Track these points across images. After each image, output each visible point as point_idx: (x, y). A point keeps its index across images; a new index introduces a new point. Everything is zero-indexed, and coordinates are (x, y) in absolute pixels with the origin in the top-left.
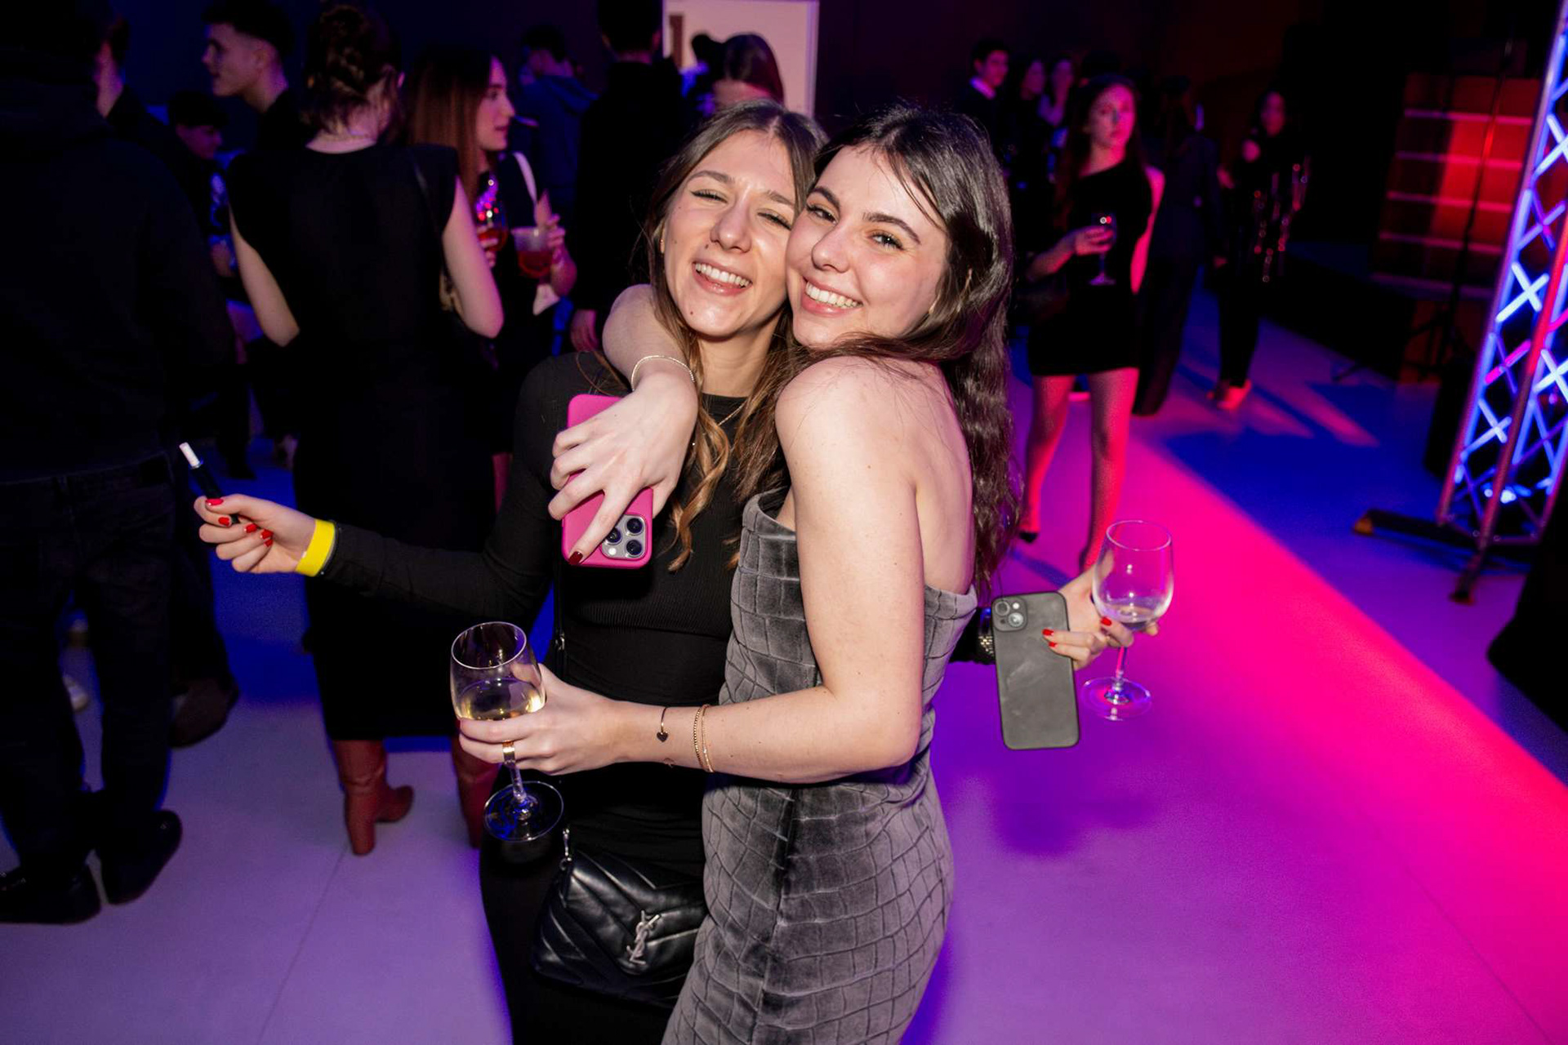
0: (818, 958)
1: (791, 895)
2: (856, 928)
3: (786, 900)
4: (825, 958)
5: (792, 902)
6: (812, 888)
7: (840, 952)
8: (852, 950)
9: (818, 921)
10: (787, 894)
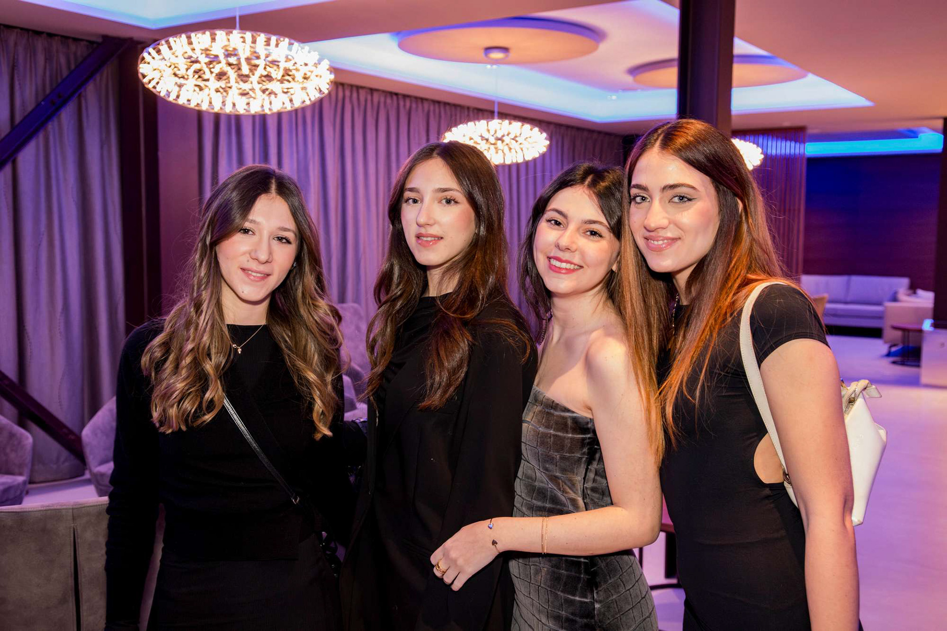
0: (619, 618)
1: (599, 589)
2: (631, 595)
3: (597, 593)
4: (622, 617)
5: (600, 592)
6: (608, 581)
7: (627, 611)
8: (631, 608)
9: (614, 597)
10: (596, 589)
